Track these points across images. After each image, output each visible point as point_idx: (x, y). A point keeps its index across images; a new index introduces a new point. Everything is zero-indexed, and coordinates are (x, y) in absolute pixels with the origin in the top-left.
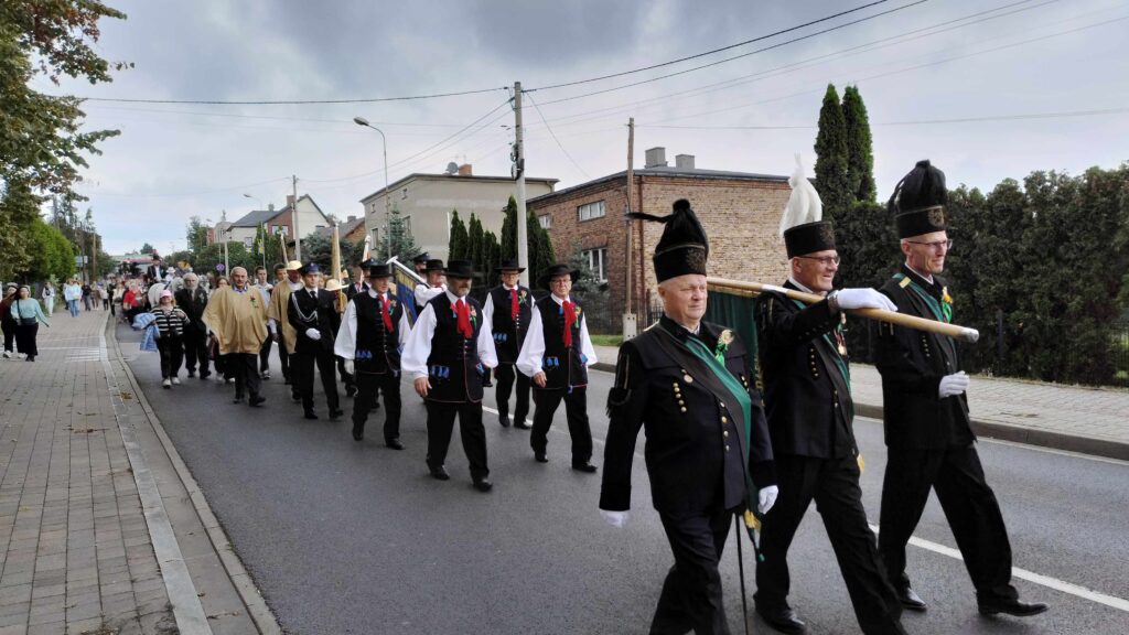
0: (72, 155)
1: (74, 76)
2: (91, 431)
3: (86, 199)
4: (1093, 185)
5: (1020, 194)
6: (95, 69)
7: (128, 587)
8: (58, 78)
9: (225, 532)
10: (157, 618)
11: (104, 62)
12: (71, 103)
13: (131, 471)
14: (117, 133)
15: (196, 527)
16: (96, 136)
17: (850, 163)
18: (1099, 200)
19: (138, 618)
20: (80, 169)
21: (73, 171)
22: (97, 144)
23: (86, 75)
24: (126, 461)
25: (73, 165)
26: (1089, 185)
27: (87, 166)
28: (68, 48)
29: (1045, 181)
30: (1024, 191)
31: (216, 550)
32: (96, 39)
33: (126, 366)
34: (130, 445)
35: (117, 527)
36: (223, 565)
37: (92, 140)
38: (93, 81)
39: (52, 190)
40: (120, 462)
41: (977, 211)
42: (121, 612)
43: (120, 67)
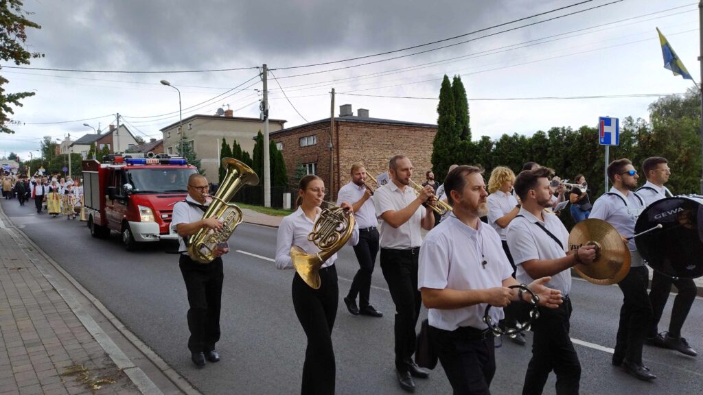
0: (5, 107)
1: (6, 60)
2: (19, 268)
3: (13, 132)
6: (20, 56)
7: (79, 346)
9: (121, 321)
10: (102, 360)
13: (55, 289)
14: (33, 94)
15: (102, 318)
16: (19, 95)
17: (457, 119)
20: (8, 115)
21: (4, 115)
22: (20, 100)
23: (14, 60)
24: (48, 284)
25: (4, 112)
26: (582, 136)
27: (13, 113)
28: (7, 45)
31: (117, 329)
32: (24, 40)
33: (20, 231)
34: (47, 276)
35: (60, 318)
36: (125, 337)
37: (18, 98)
38: (18, 63)
40: (45, 285)
42: (81, 357)
43: (36, 56)
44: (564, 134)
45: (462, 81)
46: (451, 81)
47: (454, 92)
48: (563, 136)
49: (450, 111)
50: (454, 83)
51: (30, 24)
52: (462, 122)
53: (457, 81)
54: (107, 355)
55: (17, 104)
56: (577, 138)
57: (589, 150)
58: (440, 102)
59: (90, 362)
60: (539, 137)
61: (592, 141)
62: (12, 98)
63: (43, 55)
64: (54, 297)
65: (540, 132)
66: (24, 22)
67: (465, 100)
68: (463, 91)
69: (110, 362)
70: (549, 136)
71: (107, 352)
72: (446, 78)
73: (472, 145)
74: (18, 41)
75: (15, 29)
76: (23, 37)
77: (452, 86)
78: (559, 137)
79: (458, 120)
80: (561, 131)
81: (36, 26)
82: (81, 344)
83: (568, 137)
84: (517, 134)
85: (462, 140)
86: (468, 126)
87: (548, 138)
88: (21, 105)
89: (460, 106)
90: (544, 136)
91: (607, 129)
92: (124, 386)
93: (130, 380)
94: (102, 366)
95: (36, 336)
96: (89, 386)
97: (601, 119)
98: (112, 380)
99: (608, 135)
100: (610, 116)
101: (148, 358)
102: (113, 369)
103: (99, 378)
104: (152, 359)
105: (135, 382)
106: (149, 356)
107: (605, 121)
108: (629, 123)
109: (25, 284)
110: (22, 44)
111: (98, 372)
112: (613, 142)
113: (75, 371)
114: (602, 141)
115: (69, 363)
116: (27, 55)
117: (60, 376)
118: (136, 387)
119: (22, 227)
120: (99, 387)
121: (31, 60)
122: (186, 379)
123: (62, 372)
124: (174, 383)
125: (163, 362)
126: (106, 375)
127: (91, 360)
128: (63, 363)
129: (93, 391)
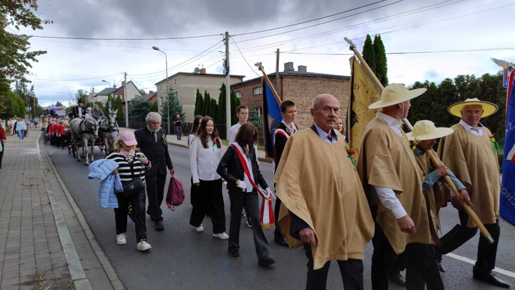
0: (25, 62)
1: (26, 26)
2: (32, 185)
3: (31, 82)
4: (486, 82)
5: (453, 86)
6: (35, 23)
7: (48, 255)
8: (19, 26)
9: (92, 232)
10: (61, 269)
11: (40, 20)
12: (25, 38)
13: (50, 203)
14: (45, 52)
15: (79, 229)
16: (36, 53)
18: (488, 89)
19: (52, 269)
20: (28, 68)
21: (25, 69)
22: (36, 57)
23: (31, 26)
24: (47, 199)
25: (25, 66)
26: (484, 81)
27: (31, 67)
28: (24, 13)
29: (464, 80)
30: (455, 84)
31: (88, 239)
32: (36, 9)
33: (48, 157)
34: (49, 192)
35: (44, 229)
36: (91, 246)
37: (34, 55)
38: (34, 29)
39: (15, 77)
40: (45, 199)
41: (433, 93)
42: (44, 266)
43: (46, 23)
45: (381, 39)
46: (373, 39)
47: (375, 49)
48: (467, 83)
49: (371, 64)
50: (375, 41)
52: (381, 73)
53: (378, 39)
54: (67, 265)
55: (34, 60)
56: (480, 84)
60: (447, 83)
61: (493, 86)
62: (30, 56)
63: (52, 22)
64: (46, 210)
65: (447, 79)
67: (384, 55)
68: (382, 47)
69: (67, 273)
70: (456, 82)
71: (68, 262)
72: (368, 37)
74: (32, 10)
75: (30, 1)
76: (35, 6)
77: (373, 43)
80: (465, 78)
82: (50, 253)
83: (471, 84)
84: (427, 82)
86: (386, 76)
88: (37, 61)
94: (59, 276)
95: (18, 245)
101: (103, 268)
102: (67, 280)
109: (29, 198)
110: (35, 13)
111: (52, 283)
113: (34, 281)
117: (20, 285)
121: (43, 25)
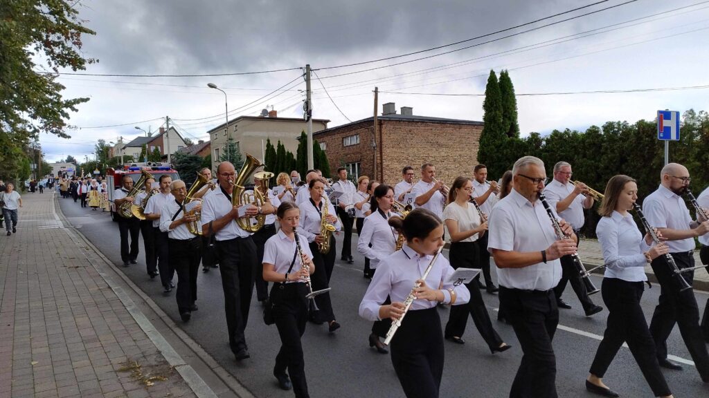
1: (64, 66)
2: (78, 267)
3: (70, 137)
5: (601, 135)
6: (77, 63)
7: (133, 343)
9: (171, 318)
10: (155, 357)
13: (109, 288)
14: (88, 99)
18: (644, 139)
20: (65, 120)
21: (62, 121)
22: (76, 106)
23: (71, 66)
24: (104, 283)
25: (61, 118)
27: (69, 118)
28: (64, 52)
29: (614, 128)
32: (80, 47)
33: (77, 231)
35: (115, 316)
38: (75, 70)
40: (101, 283)
42: (135, 354)
43: (90, 62)
44: (619, 129)
45: (510, 75)
46: (498, 76)
47: (501, 88)
48: (618, 131)
49: (496, 107)
50: (500, 78)
51: (86, 31)
52: (509, 119)
53: (505, 76)
54: (159, 352)
55: (73, 109)
56: (635, 134)
57: (647, 145)
58: (486, 98)
59: (143, 359)
60: (593, 132)
61: (650, 135)
62: (69, 104)
63: (98, 61)
64: (109, 295)
65: (593, 127)
66: (81, 29)
67: (513, 96)
68: (510, 86)
69: (162, 360)
70: (604, 131)
71: (160, 350)
72: (492, 73)
73: (521, 141)
74: (75, 48)
75: (72, 37)
76: (79, 44)
77: (498, 81)
78: (615, 133)
79: (505, 116)
80: (616, 126)
81: (91, 32)
82: (134, 341)
83: (623, 132)
84: (568, 130)
85: (509, 137)
86: (516, 122)
87: (603, 133)
88: (77, 110)
89: (507, 102)
90: (598, 131)
91: (666, 123)
92: (175, 383)
93: (182, 378)
94: (156, 363)
95: (93, 333)
96: (142, 383)
97: (660, 112)
98: (165, 377)
99: (668, 129)
100: (670, 110)
101: (198, 355)
102: (166, 366)
103: (152, 375)
104: (202, 357)
105: (186, 379)
106: (200, 354)
107: (665, 115)
108: (690, 116)
109: (81, 283)
110: (78, 51)
111: (151, 370)
112: (674, 137)
113: (129, 367)
114: (661, 135)
115: (124, 360)
116: (82, 62)
117: (116, 372)
118: (187, 384)
119: (79, 227)
120: (152, 384)
121: (86, 65)
122: (235, 377)
123: (118, 367)
124: (223, 381)
125: (213, 360)
126: (158, 372)
127: (144, 356)
128: (118, 359)
129: (147, 388)
